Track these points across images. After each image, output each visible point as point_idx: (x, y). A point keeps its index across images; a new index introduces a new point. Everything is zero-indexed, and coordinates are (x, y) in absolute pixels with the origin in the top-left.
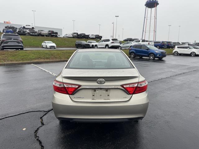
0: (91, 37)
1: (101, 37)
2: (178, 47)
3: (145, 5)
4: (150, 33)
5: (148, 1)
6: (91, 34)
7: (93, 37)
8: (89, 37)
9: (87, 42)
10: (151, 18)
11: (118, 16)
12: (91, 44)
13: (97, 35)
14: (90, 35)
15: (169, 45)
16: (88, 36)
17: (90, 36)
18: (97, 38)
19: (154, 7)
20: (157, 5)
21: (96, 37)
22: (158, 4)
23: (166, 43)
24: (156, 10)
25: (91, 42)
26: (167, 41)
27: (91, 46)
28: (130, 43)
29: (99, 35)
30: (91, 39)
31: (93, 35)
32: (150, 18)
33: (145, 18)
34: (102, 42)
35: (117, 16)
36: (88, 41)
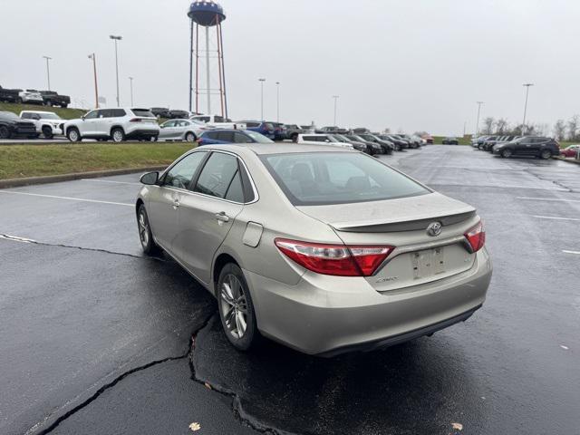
0: (28, 98)
1: (67, 100)
2: (305, 138)
3: (189, 15)
4: (211, 96)
5: (195, 4)
6: (24, 90)
7: (33, 98)
8: (21, 98)
9: (18, 114)
10: (208, 54)
11: (119, 38)
12: (39, 124)
13: (48, 93)
14: (22, 91)
15: (277, 131)
16: (15, 92)
17: (21, 94)
18: (49, 103)
19: (214, 24)
20: (220, 20)
21: (46, 101)
22: (224, 17)
23: (271, 126)
24: (220, 33)
25: (38, 117)
26: (275, 121)
27: (39, 129)
28: (183, 124)
29: (56, 93)
30: (26, 106)
31: (36, 91)
32: (205, 55)
33: (192, 51)
34: (98, 117)
35: (116, 35)
36: (22, 112)
